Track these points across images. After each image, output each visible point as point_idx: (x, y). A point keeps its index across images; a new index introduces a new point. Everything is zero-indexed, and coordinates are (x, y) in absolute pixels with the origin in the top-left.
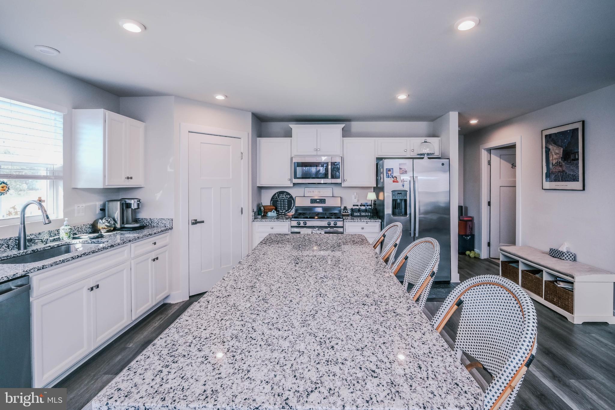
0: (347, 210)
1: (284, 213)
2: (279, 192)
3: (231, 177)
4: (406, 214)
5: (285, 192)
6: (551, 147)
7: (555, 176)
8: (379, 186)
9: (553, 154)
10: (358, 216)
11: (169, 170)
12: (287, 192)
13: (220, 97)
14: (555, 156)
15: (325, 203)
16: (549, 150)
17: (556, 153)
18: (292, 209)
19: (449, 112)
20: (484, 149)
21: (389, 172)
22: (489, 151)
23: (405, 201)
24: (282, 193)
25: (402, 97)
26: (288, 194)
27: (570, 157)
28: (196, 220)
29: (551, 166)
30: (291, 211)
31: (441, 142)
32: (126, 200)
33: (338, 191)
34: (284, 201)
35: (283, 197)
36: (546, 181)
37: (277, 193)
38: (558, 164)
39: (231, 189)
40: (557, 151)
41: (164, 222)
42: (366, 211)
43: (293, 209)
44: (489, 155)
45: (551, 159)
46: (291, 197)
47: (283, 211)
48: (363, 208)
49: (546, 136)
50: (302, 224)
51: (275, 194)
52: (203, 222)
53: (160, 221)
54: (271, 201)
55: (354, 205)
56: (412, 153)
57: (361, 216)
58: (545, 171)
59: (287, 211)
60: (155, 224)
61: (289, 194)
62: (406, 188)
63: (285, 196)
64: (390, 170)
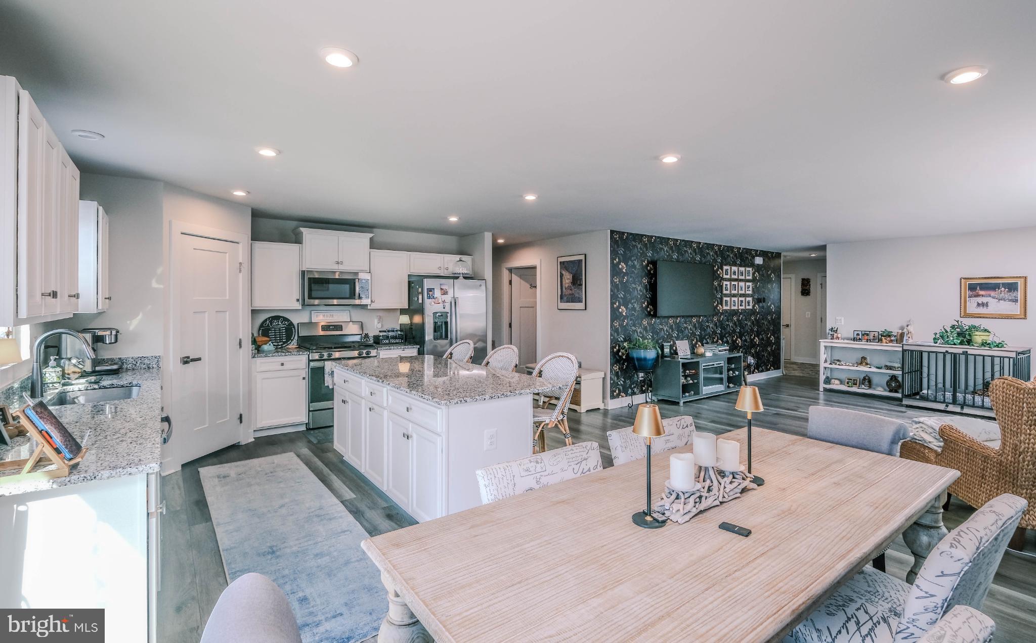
0: (368, 338)
1: (280, 347)
2: (270, 317)
3: (227, 298)
4: (446, 337)
5: (282, 317)
6: (564, 272)
7: (567, 298)
8: (411, 308)
9: (566, 278)
10: (387, 344)
11: (154, 285)
12: (283, 317)
13: (239, 194)
14: (567, 281)
15: (342, 330)
16: (563, 275)
17: (568, 278)
18: (292, 340)
19: (484, 232)
20: (506, 268)
21: (431, 293)
22: (510, 270)
23: (446, 323)
24: (277, 318)
25: (453, 219)
26: (286, 319)
27: (577, 283)
28: (188, 357)
29: (564, 289)
30: (290, 343)
31: (473, 261)
32: (97, 331)
33: (357, 315)
34: (280, 330)
35: (278, 325)
36: (561, 302)
37: (269, 318)
38: (569, 288)
39: (228, 313)
40: (568, 277)
41: (146, 361)
42: (394, 338)
43: (295, 341)
44: (510, 274)
45: (564, 283)
46: (291, 324)
47: (280, 344)
48: (391, 334)
49: (560, 262)
50: (325, 357)
51: (266, 320)
52: (199, 359)
53: (140, 361)
54: (259, 331)
55: (380, 331)
56: (446, 271)
57: (390, 344)
58: (559, 294)
59: (284, 343)
60: (130, 365)
61: (288, 320)
62: (447, 309)
63: (282, 323)
64: (431, 291)
